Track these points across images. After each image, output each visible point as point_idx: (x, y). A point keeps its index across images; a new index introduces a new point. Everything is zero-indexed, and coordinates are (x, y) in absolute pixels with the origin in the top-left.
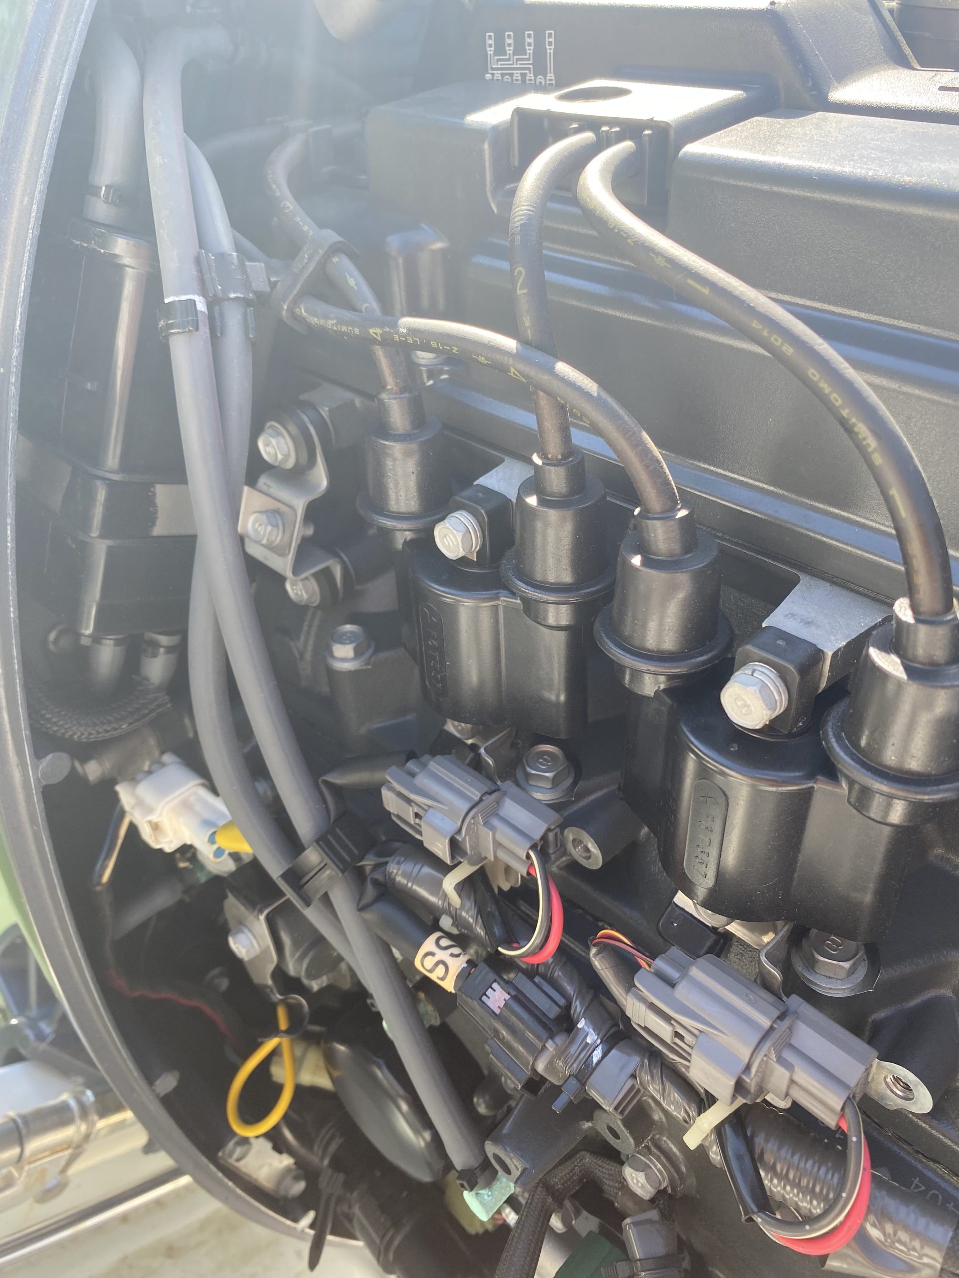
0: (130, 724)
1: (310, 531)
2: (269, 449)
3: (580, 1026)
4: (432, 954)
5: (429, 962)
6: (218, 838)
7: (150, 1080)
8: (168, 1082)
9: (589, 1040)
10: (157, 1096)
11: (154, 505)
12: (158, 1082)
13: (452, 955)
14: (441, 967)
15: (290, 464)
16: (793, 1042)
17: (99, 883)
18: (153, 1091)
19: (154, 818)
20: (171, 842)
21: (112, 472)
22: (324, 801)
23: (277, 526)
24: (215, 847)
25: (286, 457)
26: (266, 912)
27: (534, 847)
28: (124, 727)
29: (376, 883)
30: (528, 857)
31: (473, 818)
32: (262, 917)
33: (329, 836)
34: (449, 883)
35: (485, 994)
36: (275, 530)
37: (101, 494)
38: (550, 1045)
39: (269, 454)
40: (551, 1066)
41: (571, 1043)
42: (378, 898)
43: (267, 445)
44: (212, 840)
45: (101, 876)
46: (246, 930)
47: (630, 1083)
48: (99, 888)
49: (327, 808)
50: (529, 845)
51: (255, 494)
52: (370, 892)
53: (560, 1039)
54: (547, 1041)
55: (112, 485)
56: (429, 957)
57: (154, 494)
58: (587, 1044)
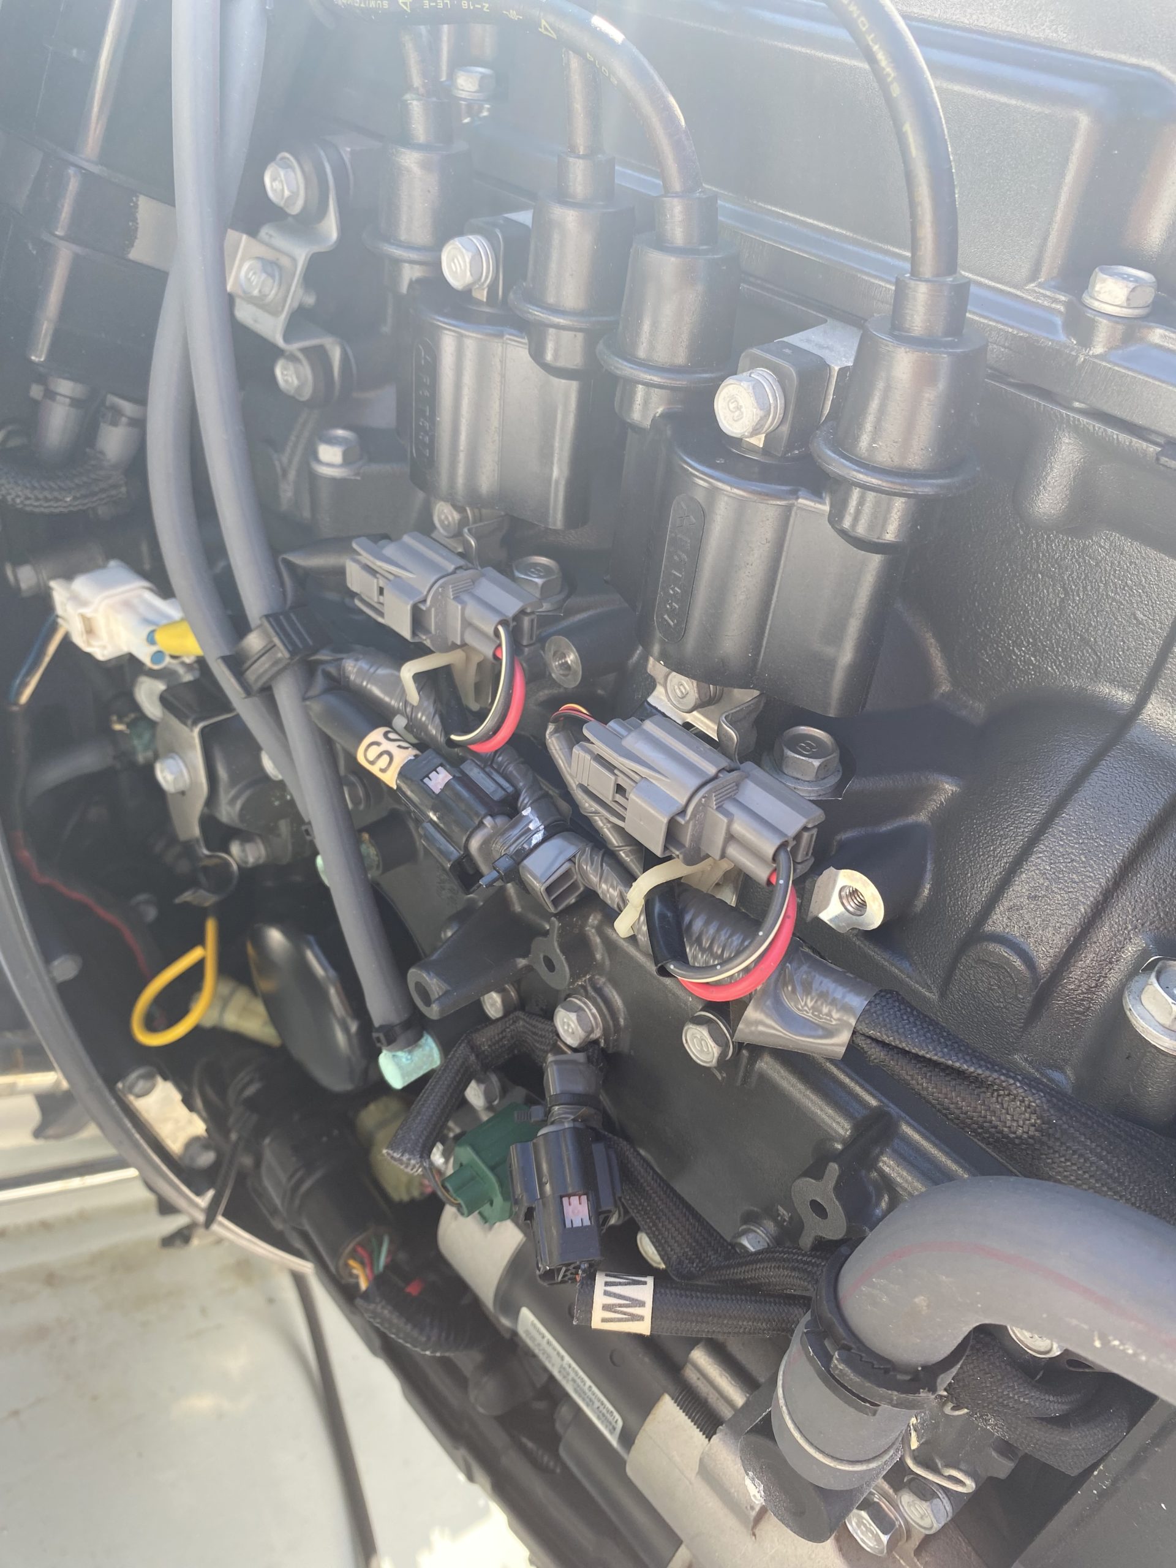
0: (75, 498)
1: (310, 300)
2: (276, 184)
3: (524, 813)
4: (378, 744)
5: (373, 752)
6: (158, 637)
7: (48, 958)
8: (66, 968)
9: (532, 826)
10: (53, 980)
11: (134, 219)
12: (56, 963)
13: (399, 747)
14: (385, 759)
15: (296, 208)
16: (738, 797)
17: (16, 703)
18: (49, 972)
19: (87, 611)
20: (104, 647)
21: (90, 161)
22: (282, 584)
23: (273, 276)
24: (154, 649)
25: (294, 195)
26: (201, 725)
27: (504, 623)
28: (68, 499)
29: (327, 675)
30: (497, 634)
31: (441, 586)
32: (196, 731)
33: (281, 617)
34: (409, 671)
35: (427, 776)
36: (270, 281)
37: (73, 185)
38: (488, 821)
39: (274, 191)
40: (486, 844)
41: (513, 827)
42: (328, 690)
43: (273, 179)
44: (151, 640)
45: (19, 693)
46: (177, 757)
47: (567, 866)
48: (15, 708)
49: (284, 593)
50: (497, 619)
51: (253, 241)
52: (320, 682)
53: (500, 821)
54: (485, 817)
55: (87, 177)
56: (374, 747)
57: (136, 206)
58: (529, 829)
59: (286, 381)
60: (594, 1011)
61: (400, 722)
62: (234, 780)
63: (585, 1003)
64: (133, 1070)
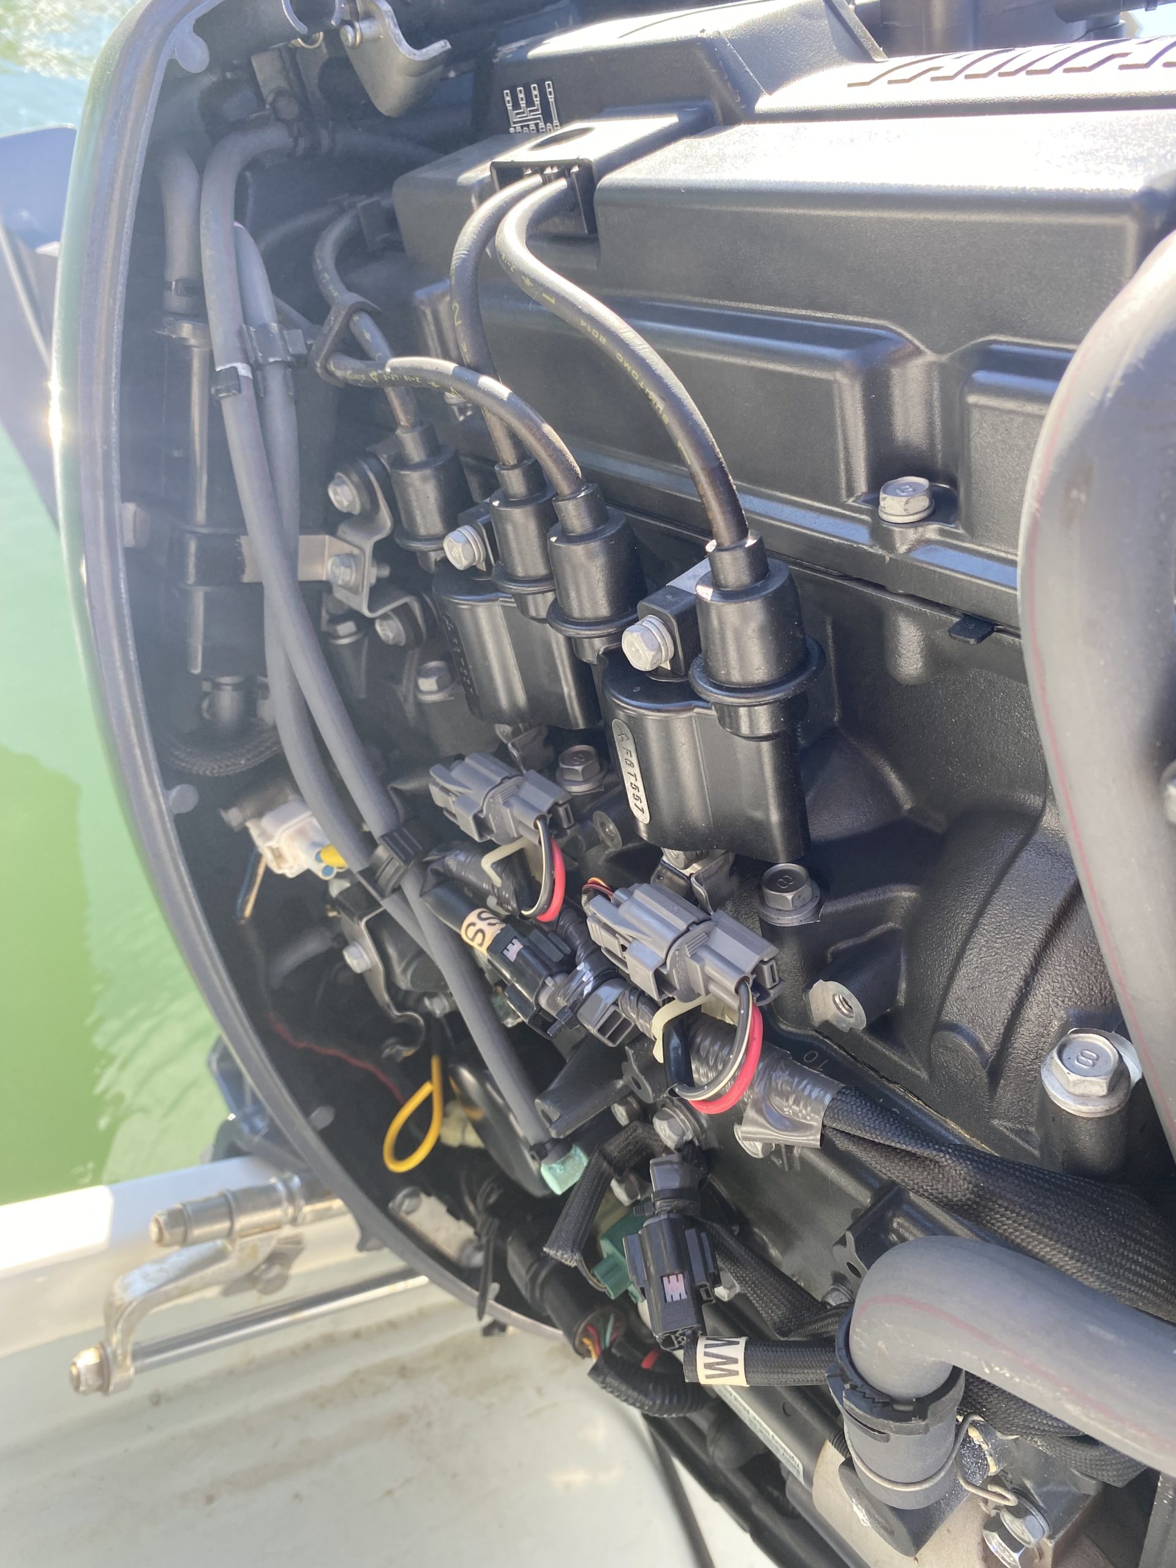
0: (248, 760)
1: (386, 572)
2: (338, 497)
3: (579, 968)
4: (473, 924)
5: (472, 930)
6: (322, 856)
7: (306, 1112)
8: (324, 1116)
9: (584, 979)
10: (314, 1128)
11: (240, 554)
12: (314, 1115)
13: (490, 924)
14: (480, 935)
15: (357, 510)
16: (709, 944)
17: (243, 918)
18: (309, 1123)
19: (273, 844)
20: (291, 868)
21: (202, 526)
22: (394, 806)
23: (349, 566)
24: (323, 865)
25: (352, 503)
26: (365, 919)
27: (542, 818)
28: (243, 762)
29: (436, 873)
30: (536, 827)
31: (492, 797)
32: (363, 924)
33: (395, 834)
34: (487, 862)
35: (506, 948)
36: (348, 570)
37: (193, 547)
38: (549, 982)
39: (338, 502)
40: (552, 1000)
41: (571, 980)
42: (438, 884)
43: (336, 494)
44: (318, 859)
45: (243, 910)
46: (357, 944)
47: (612, 1009)
48: (243, 922)
49: (397, 812)
50: (536, 815)
51: (334, 540)
52: (432, 879)
53: (559, 979)
54: (546, 978)
55: (202, 539)
56: (471, 927)
57: (240, 545)
58: (583, 982)
59: (385, 634)
60: (682, 1117)
61: (492, 901)
62: (401, 955)
63: (674, 1112)
64: (400, 1192)
